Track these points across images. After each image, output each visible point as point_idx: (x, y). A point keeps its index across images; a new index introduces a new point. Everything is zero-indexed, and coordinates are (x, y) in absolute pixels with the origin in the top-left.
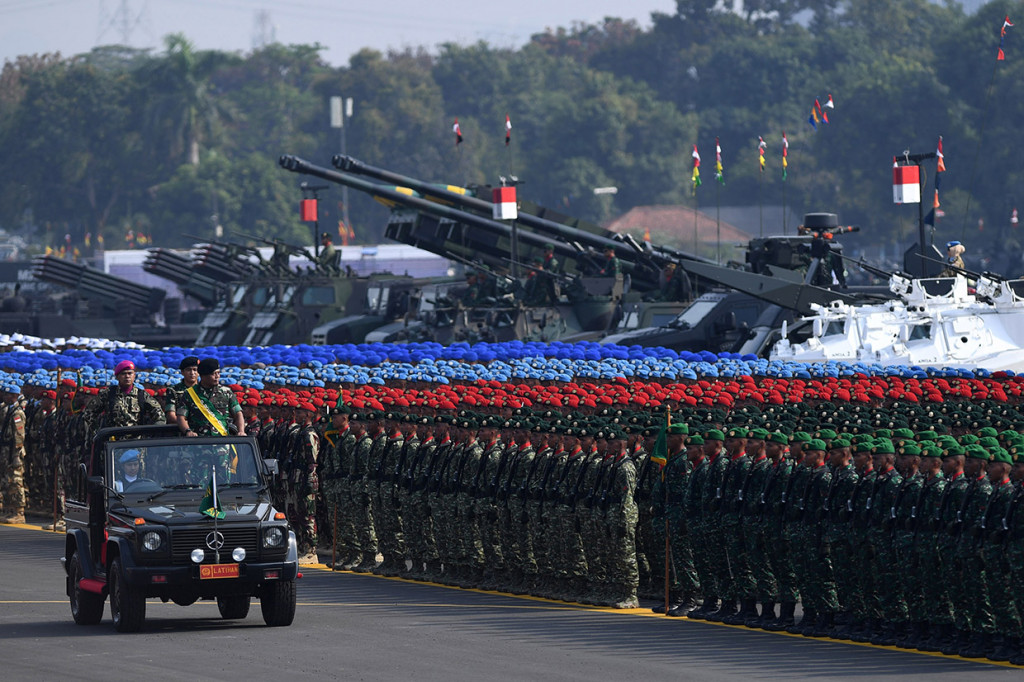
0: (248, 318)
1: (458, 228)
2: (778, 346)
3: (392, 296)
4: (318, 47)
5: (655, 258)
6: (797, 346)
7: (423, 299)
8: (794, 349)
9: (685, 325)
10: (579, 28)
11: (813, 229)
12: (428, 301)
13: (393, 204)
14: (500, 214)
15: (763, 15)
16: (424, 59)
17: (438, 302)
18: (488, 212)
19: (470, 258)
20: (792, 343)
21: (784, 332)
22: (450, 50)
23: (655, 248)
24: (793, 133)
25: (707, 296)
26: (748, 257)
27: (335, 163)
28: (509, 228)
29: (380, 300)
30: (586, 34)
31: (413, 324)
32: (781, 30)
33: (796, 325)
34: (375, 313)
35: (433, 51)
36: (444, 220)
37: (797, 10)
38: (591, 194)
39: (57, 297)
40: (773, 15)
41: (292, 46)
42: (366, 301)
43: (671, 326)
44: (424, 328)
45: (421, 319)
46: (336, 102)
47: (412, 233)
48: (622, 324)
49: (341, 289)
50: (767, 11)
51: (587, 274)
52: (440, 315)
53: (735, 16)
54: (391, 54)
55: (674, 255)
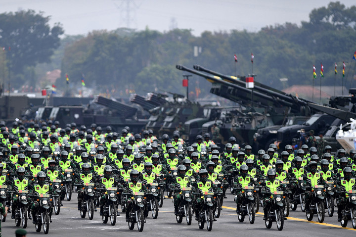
0: (164, 118)
1: (234, 90)
2: (339, 132)
3: (212, 113)
4: (191, 30)
5: (299, 102)
6: (345, 132)
7: (222, 113)
8: (344, 133)
9: (308, 125)
10: (277, 26)
11: (352, 94)
12: (223, 114)
13: (213, 81)
14: (248, 86)
15: (339, 23)
16: (226, 35)
17: (227, 114)
18: (244, 85)
19: (237, 100)
20: (344, 131)
21: (341, 127)
22: (235, 32)
23: (299, 99)
24: (347, 62)
25: (316, 115)
26: (330, 103)
27: (194, 67)
28: (251, 91)
29: (208, 113)
30: (280, 28)
31: (218, 122)
32: (345, 28)
33: (345, 125)
34: (206, 118)
35: (229, 32)
36: (230, 88)
37: (350, 22)
38: (279, 80)
39: (102, 110)
40: (342, 23)
41: (182, 29)
42: (203, 113)
43: (304, 125)
44: (222, 123)
45: (221, 120)
46: (196, 48)
47: (219, 91)
48: (287, 123)
49: (195, 110)
50: (340, 22)
51: (276, 106)
52: (227, 119)
53: (329, 24)
54: (216, 33)
55: (305, 101)
